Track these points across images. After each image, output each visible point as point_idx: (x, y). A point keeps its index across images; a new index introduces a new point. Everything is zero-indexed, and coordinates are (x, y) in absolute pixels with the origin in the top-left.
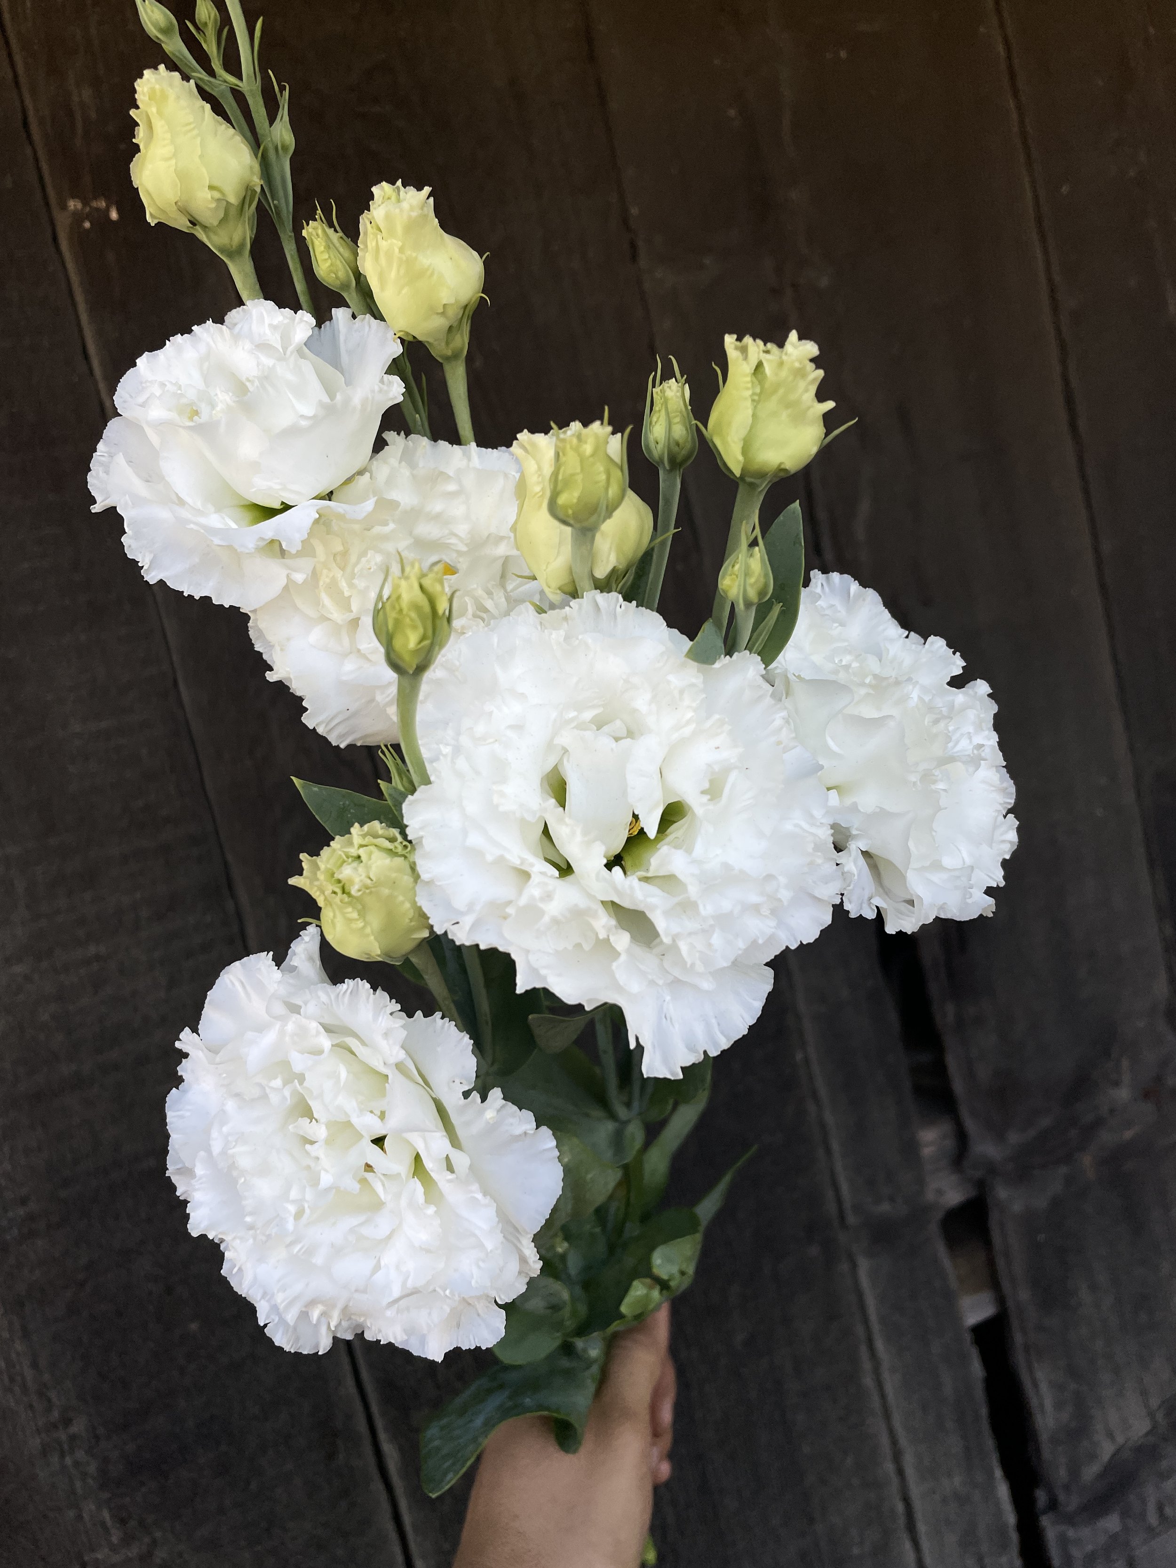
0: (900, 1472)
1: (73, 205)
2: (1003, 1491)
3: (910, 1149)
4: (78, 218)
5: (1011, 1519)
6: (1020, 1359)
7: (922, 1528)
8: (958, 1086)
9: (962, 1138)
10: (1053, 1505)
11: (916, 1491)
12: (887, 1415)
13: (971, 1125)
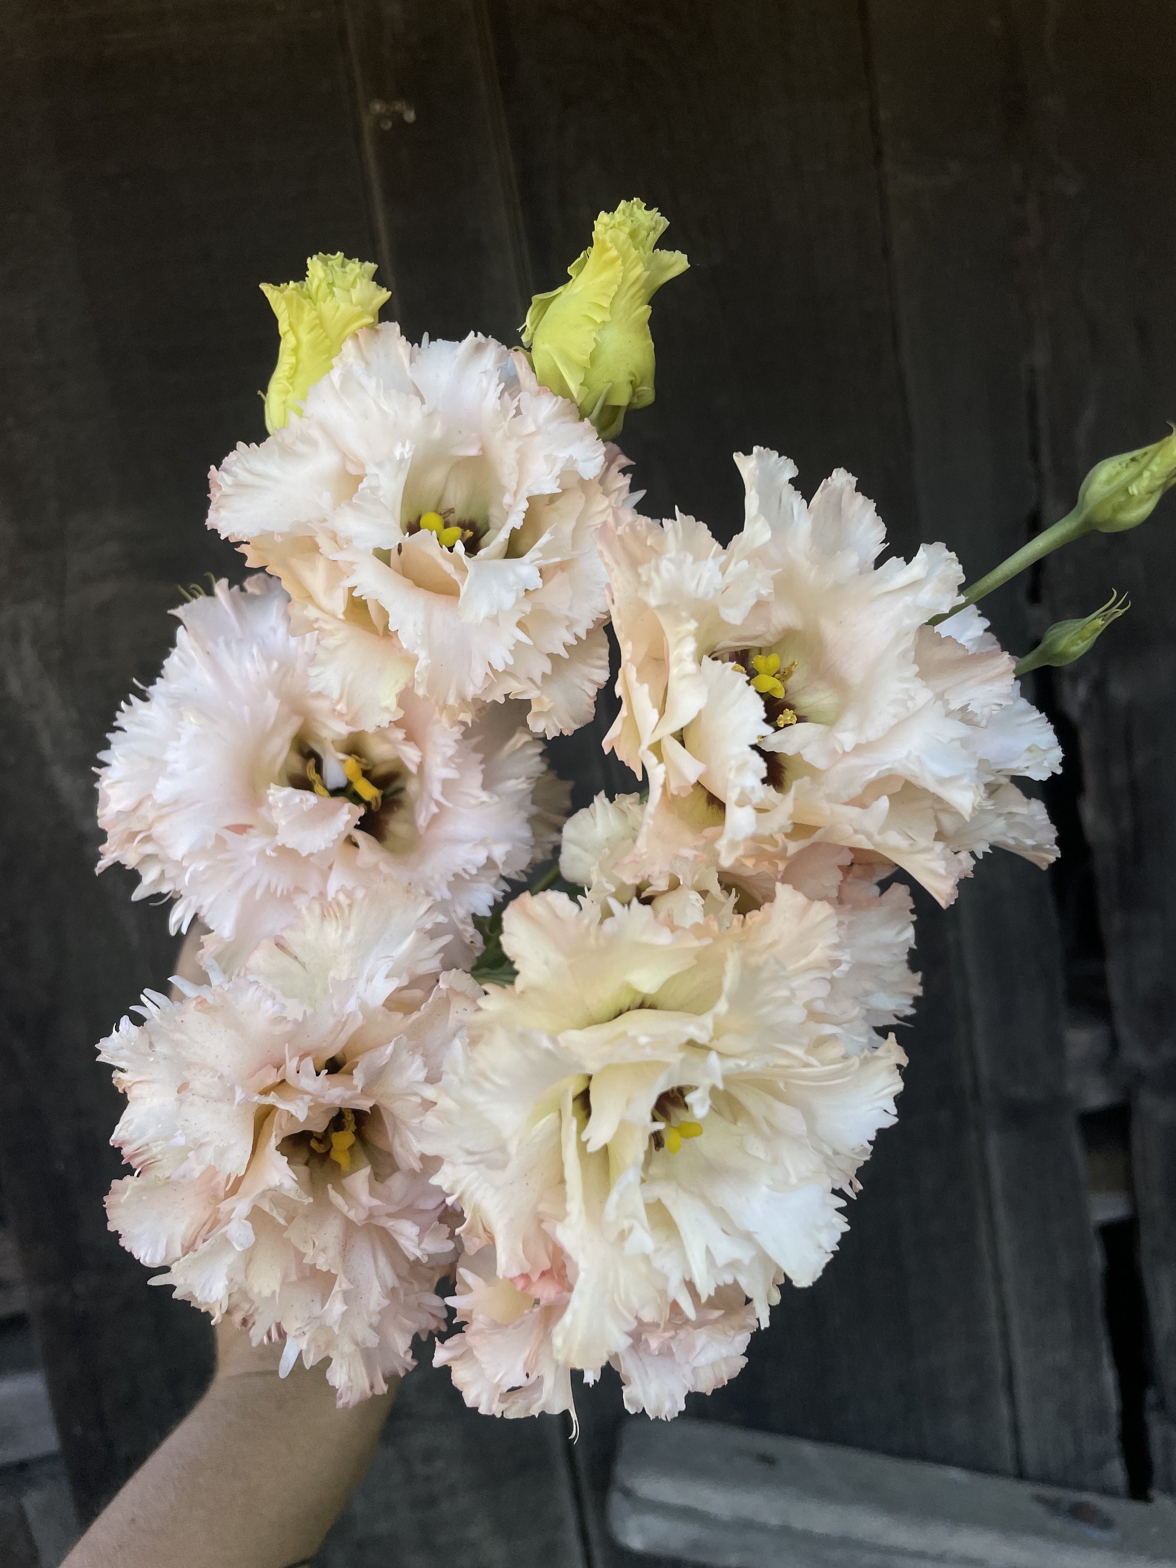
0: (1006, 1336)
1: (377, 107)
2: (1109, 1377)
3: (1056, 1046)
4: (380, 117)
5: (1113, 1403)
6: (1145, 1260)
7: (1022, 1391)
8: (1116, 992)
9: (1114, 1043)
10: (1161, 1405)
11: (1020, 1355)
12: (998, 1279)
13: (1125, 1032)
